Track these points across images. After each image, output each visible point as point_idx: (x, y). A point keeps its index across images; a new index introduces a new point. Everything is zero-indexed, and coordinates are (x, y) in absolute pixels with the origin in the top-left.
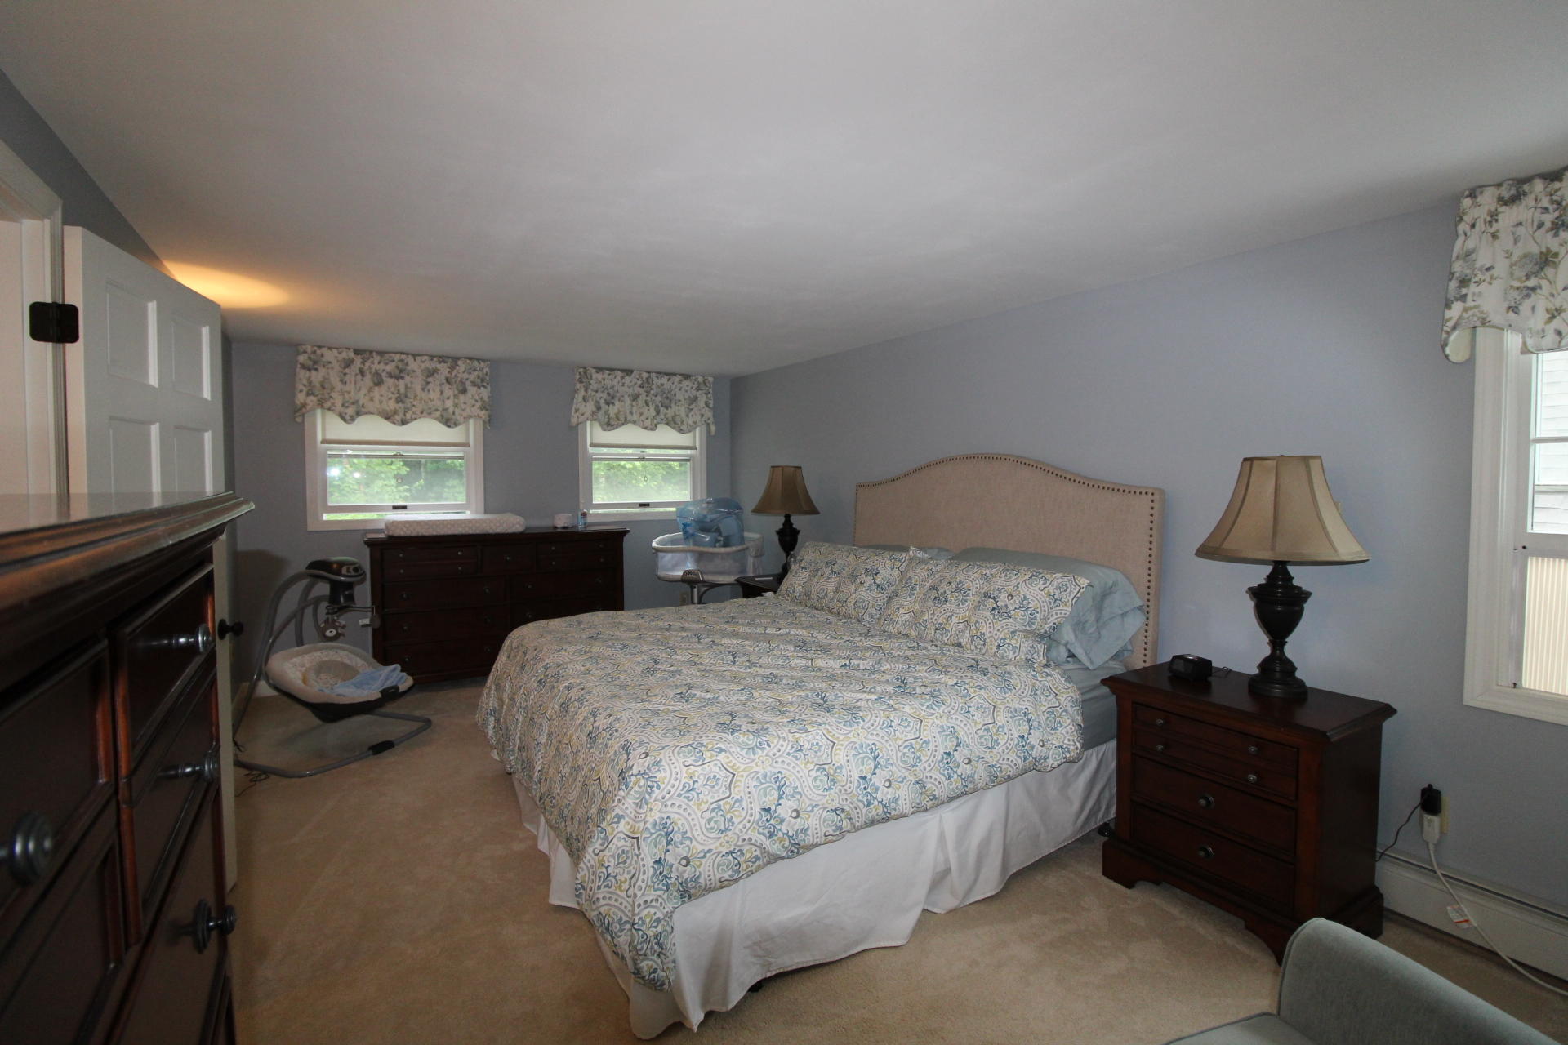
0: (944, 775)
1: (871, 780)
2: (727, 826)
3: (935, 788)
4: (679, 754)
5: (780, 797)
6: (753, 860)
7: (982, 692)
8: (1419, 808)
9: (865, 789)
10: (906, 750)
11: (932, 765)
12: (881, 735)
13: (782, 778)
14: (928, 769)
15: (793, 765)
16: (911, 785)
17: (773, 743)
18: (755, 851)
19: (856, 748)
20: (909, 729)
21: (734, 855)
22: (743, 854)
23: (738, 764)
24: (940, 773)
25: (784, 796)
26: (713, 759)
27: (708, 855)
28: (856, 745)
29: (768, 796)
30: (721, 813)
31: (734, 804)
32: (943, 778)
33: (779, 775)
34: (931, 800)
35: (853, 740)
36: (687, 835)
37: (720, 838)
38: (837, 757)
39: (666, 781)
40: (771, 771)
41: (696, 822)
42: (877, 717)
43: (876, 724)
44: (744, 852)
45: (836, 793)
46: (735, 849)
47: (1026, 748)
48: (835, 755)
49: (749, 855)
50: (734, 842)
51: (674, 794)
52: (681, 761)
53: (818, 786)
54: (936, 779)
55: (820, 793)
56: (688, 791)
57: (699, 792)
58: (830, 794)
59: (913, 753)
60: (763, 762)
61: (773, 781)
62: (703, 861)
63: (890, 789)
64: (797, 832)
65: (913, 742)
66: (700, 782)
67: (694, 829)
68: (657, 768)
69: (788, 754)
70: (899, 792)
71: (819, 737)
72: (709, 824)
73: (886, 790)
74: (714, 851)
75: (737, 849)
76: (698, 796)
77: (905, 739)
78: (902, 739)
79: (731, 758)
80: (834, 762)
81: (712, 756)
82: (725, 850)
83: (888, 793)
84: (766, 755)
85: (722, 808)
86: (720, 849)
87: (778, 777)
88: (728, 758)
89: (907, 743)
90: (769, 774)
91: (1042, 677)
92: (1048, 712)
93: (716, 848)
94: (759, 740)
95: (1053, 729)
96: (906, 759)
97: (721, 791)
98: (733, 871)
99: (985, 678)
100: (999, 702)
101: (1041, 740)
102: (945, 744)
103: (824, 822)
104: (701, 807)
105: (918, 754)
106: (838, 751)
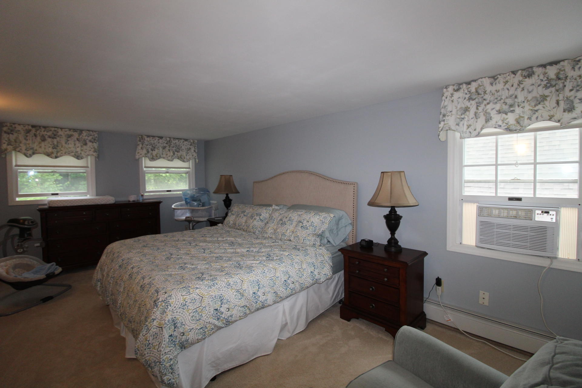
0: (284, 289)
1: (257, 293)
2: (200, 318)
3: (281, 294)
4: (179, 291)
5: (222, 304)
6: (211, 330)
7: (298, 257)
8: (435, 285)
9: (255, 297)
10: (270, 281)
11: (280, 285)
12: (261, 276)
13: (222, 297)
14: (278, 287)
15: (226, 291)
16: (272, 294)
17: (219, 283)
18: (212, 326)
19: (251, 282)
20: (271, 273)
21: (203, 329)
22: (206, 328)
23: (204, 293)
24: (283, 288)
25: (223, 303)
26: (194, 292)
27: (192, 330)
28: (251, 281)
29: (217, 304)
30: (197, 313)
31: (203, 309)
32: (284, 290)
33: (221, 295)
34: (280, 298)
35: (250, 279)
36: (183, 324)
37: (197, 323)
38: (244, 286)
39: (174, 303)
40: (217, 294)
41: (187, 318)
42: (259, 269)
43: (259, 272)
44: (207, 327)
45: (244, 300)
46: (203, 326)
47: (313, 276)
48: (243, 285)
49: (209, 328)
50: (203, 324)
51: (177, 308)
52: (180, 294)
53: (237, 298)
54: (281, 291)
55: (237, 300)
56: (183, 306)
57: (188, 305)
58: (241, 301)
59: (273, 282)
60: (214, 291)
61: (219, 298)
62: (190, 333)
63: (264, 296)
64: (228, 317)
65: (273, 277)
66: (188, 301)
67: (186, 321)
68: (170, 298)
69: (225, 287)
70: (268, 297)
71: (237, 279)
72: (192, 318)
73: (263, 296)
74: (195, 328)
75: (204, 326)
76: (187, 307)
77: (270, 277)
78: (268, 277)
79: (201, 291)
80: (243, 288)
81: (193, 291)
82: (199, 328)
83: (263, 298)
84: (216, 288)
85: (198, 311)
86: (197, 327)
87: (221, 296)
88: (200, 291)
89: (271, 278)
90: (217, 295)
91: (319, 250)
92: (321, 262)
93: (195, 327)
94: (213, 282)
95: (322, 268)
96: (270, 284)
97: (197, 304)
98: (203, 335)
99: (299, 252)
100: (304, 260)
101: (318, 273)
102: (285, 277)
103: (239, 311)
104: (189, 312)
105: (275, 282)
106: (244, 284)
